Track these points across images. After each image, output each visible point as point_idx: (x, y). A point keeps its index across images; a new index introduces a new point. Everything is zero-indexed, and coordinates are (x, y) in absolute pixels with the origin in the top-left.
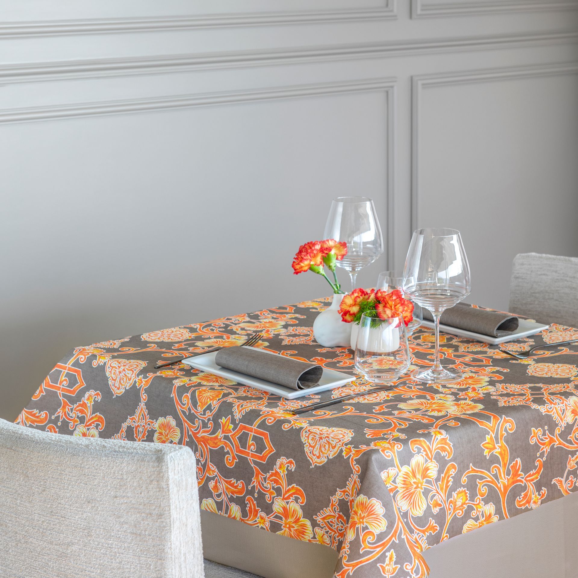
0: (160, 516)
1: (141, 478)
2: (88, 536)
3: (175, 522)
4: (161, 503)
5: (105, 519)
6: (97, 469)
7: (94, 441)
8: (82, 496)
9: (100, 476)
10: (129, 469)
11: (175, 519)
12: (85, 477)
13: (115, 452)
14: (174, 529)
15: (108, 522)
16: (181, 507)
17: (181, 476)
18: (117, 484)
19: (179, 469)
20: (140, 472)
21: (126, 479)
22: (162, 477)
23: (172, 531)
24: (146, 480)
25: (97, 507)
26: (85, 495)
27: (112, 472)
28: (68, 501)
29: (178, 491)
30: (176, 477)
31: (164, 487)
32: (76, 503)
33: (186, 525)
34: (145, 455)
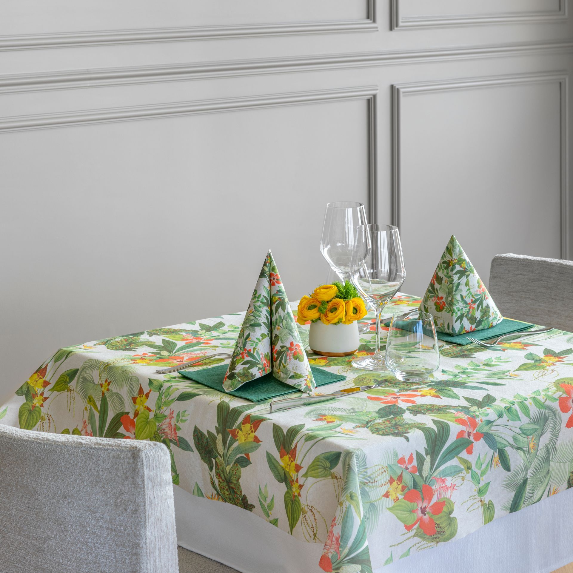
0: (136, 511)
1: (116, 475)
2: (65, 530)
3: (151, 517)
4: (137, 499)
5: (81, 515)
6: (73, 466)
7: (70, 438)
8: (59, 492)
9: (77, 472)
10: (105, 465)
11: (150, 514)
12: (62, 473)
13: (91, 449)
14: (150, 524)
15: (84, 518)
16: (156, 503)
17: (157, 472)
18: (93, 480)
19: (154, 465)
20: (116, 469)
21: (102, 475)
22: (138, 473)
23: (147, 526)
24: (122, 476)
25: (74, 503)
26: (61, 491)
27: (89, 468)
28: (45, 496)
29: (153, 487)
30: (151, 473)
31: (140, 483)
32: (53, 499)
33: (161, 520)
34: (120, 451)
